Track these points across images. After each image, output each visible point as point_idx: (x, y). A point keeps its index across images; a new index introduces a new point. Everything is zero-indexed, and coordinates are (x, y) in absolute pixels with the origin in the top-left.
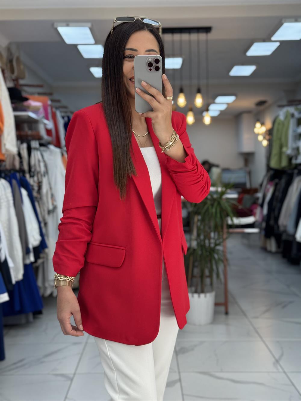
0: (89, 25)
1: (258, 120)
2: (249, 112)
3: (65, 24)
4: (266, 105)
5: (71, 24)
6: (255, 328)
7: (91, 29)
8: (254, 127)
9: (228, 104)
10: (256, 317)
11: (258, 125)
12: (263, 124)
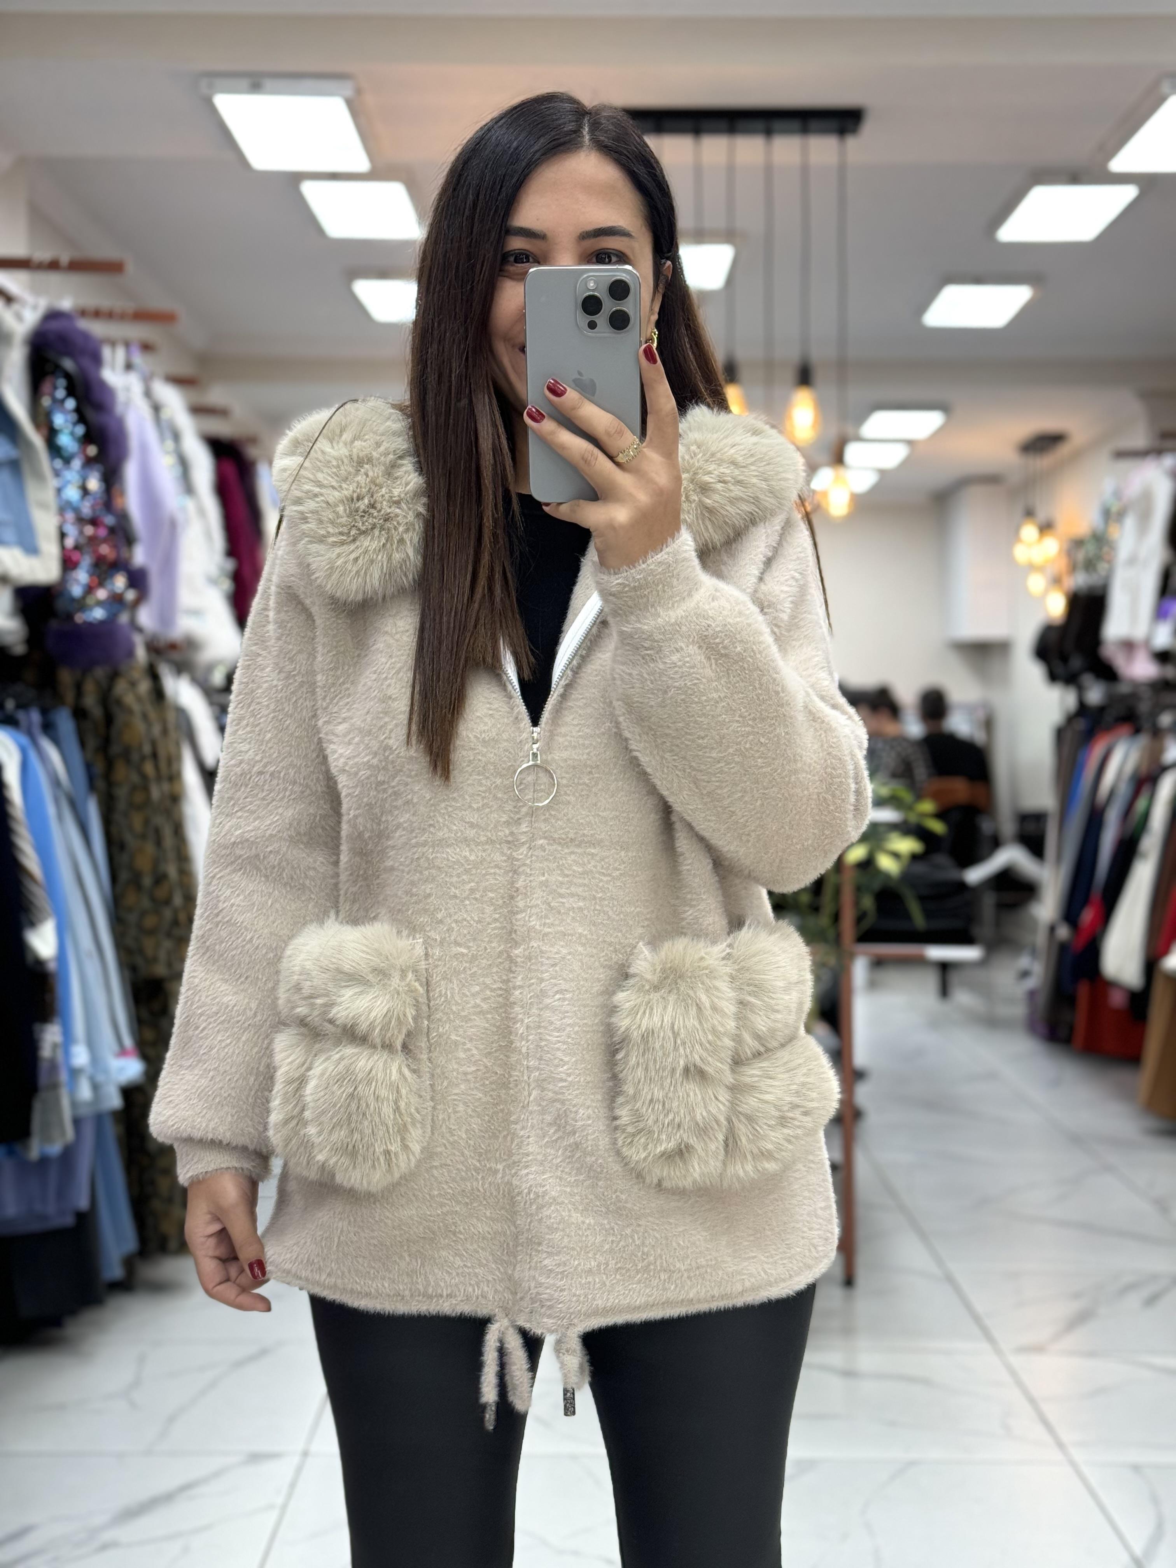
0: (348, 89)
1: (1029, 513)
2: (991, 479)
3: (245, 83)
4: (1064, 450)
5: (268, 83)
6: (1032, 1401)
7: (355, 108)
8: (1015, 536)
9: (910, 443)
10: (1038, 1349)
11: (1029, 531)
12: (1046, 528)
